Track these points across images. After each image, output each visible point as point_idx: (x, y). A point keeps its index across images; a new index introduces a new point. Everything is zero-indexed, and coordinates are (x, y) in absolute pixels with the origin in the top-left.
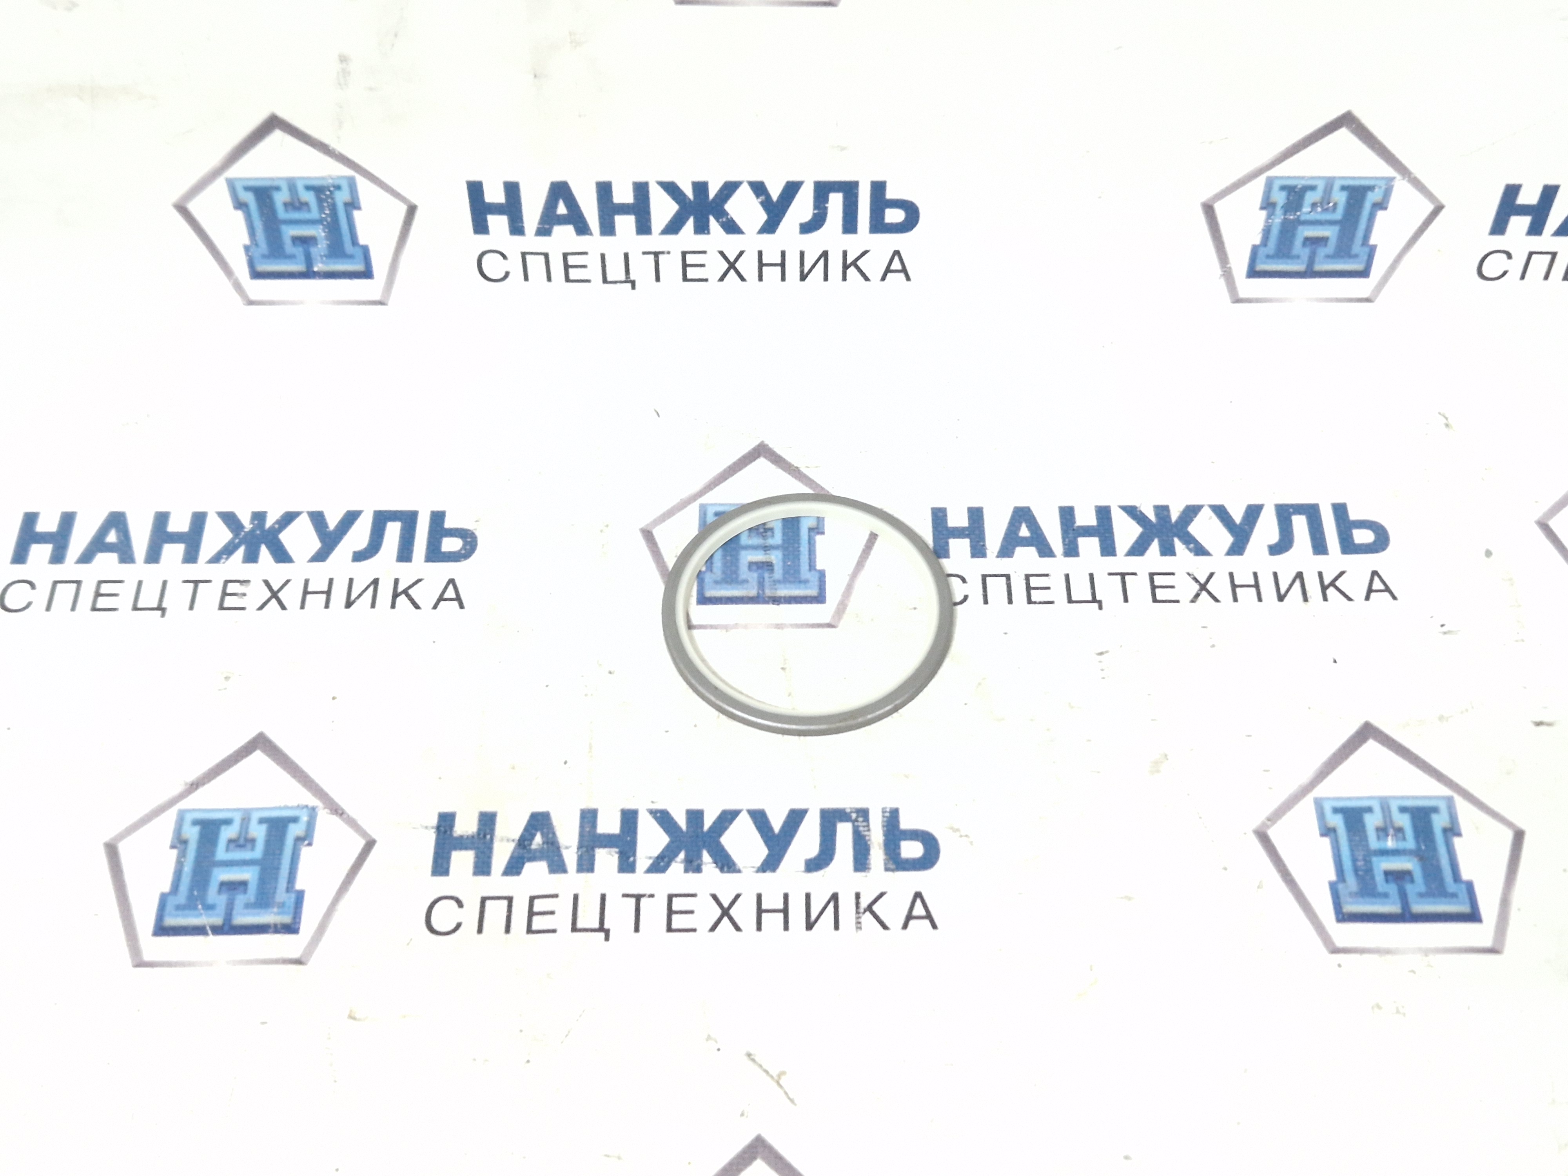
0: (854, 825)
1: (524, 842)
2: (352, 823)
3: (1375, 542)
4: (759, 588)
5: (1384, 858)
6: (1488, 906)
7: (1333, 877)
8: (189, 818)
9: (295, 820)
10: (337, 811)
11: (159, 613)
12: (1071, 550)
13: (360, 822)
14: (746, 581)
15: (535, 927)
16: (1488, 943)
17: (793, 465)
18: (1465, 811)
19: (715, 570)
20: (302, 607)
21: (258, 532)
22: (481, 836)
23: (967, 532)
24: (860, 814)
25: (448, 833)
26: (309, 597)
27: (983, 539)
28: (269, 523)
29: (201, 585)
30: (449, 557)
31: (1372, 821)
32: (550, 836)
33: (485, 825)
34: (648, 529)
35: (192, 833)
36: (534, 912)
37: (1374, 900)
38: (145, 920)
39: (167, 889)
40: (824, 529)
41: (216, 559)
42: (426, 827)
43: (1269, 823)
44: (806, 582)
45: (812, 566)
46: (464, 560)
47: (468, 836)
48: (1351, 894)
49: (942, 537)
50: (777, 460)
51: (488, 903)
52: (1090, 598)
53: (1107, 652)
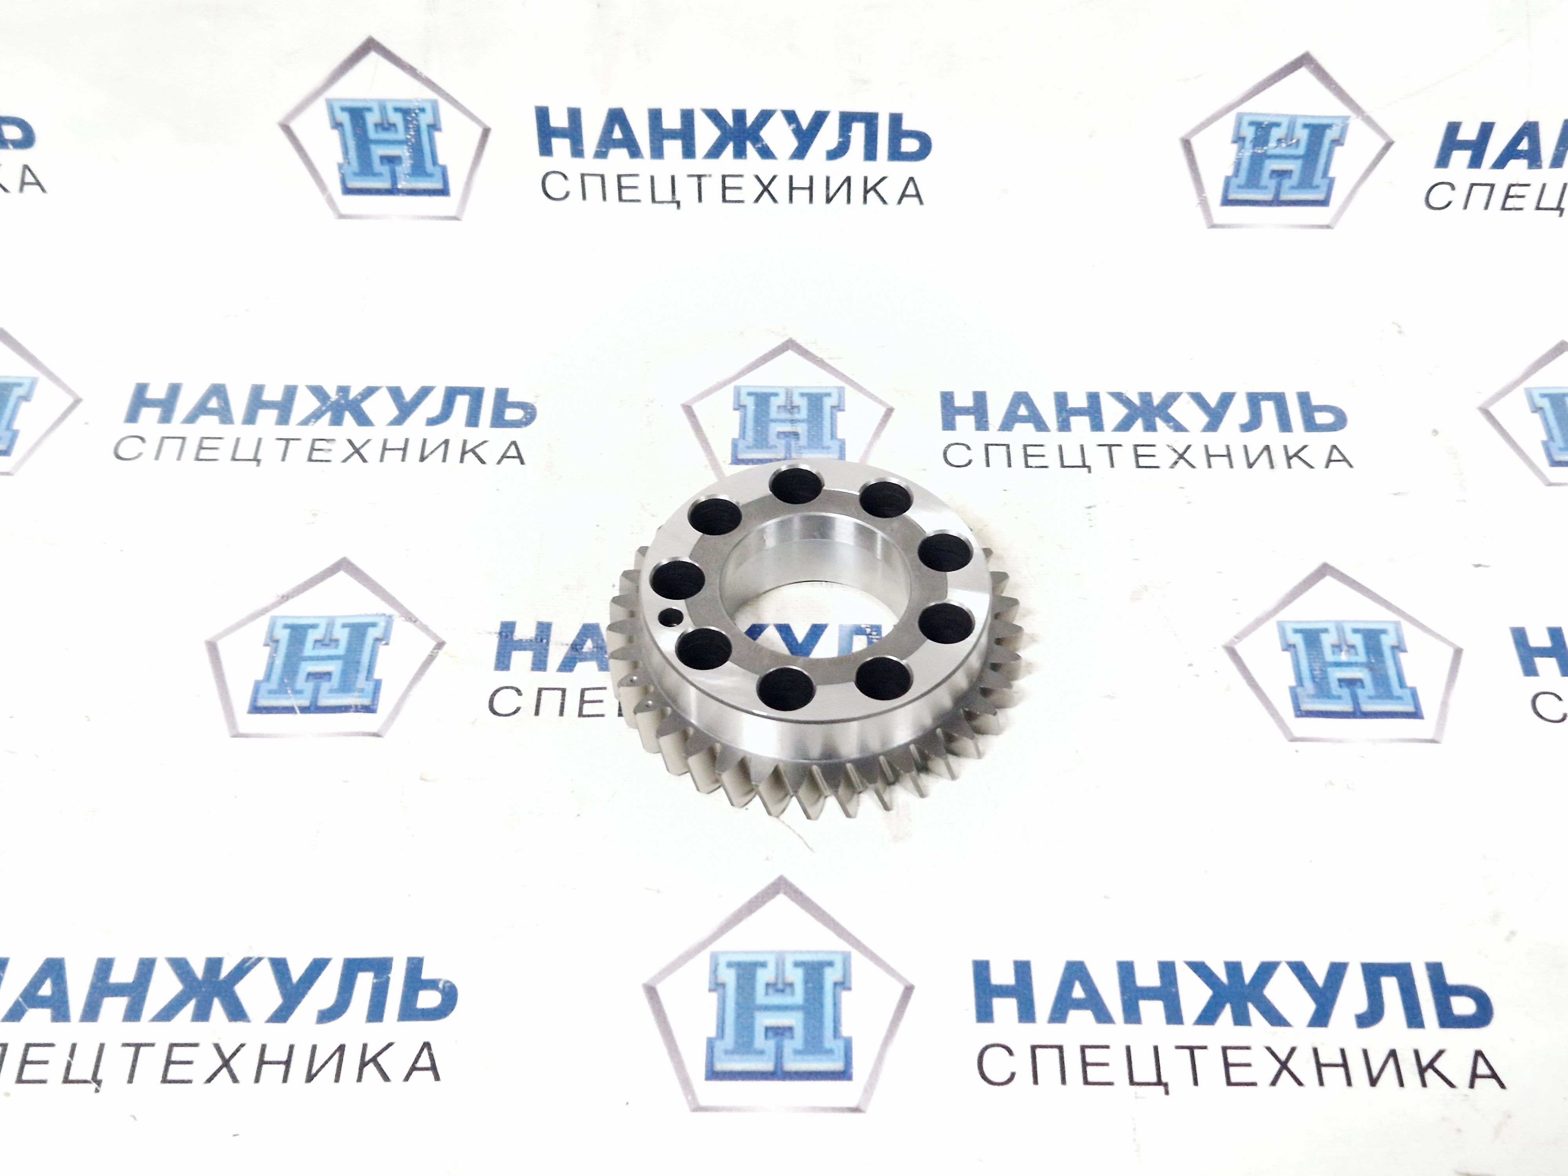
0: (868, 638)
1: (576, 646)
2: (425, 629)
3: (1334, 422)
4: (787, 453)
5: (1337, 669)
6: (1429, 705)
7: (1293, 683)
8: (280, 623)
9: (374, 625)
10: (410, 618)
11: (255, 463)
12: (1064, 426)
13: (431, 628)
14: (776, 447)
15: (585, 713)
16: (1430, 736)
17: (818, 357)
18: (1410, 633)
19: (747, 438)
20: (382, 460)
21: (343, 402)
22: (539, 640)
23: (972, 411)
24: (874, 629)
25: (510, 637)
26: (387, 452)
27: (986, 417)
28: (352, 395)
29: (291, 442)
30: (511, 424)
31: (1328, 640)
32: (600, 642)
33: (542, 632)
34: (688, 405)
35: (283, 635)
36: (584, 701)
37: (1328, 701)
38: (241, 700)
39: (261, 676)
40: (844, 407)
41: (305, 422)
42: (490, 633)
43: (1236, 640)
44: (828, 448)
45: (833, 436)
46: (526, 426)
47: (526, 640)
48: (1309, 696)
49: (949, 413)
50: (804, 353)
51: (544, 692)
52: (1081, 464)
53: (1095, 506)
